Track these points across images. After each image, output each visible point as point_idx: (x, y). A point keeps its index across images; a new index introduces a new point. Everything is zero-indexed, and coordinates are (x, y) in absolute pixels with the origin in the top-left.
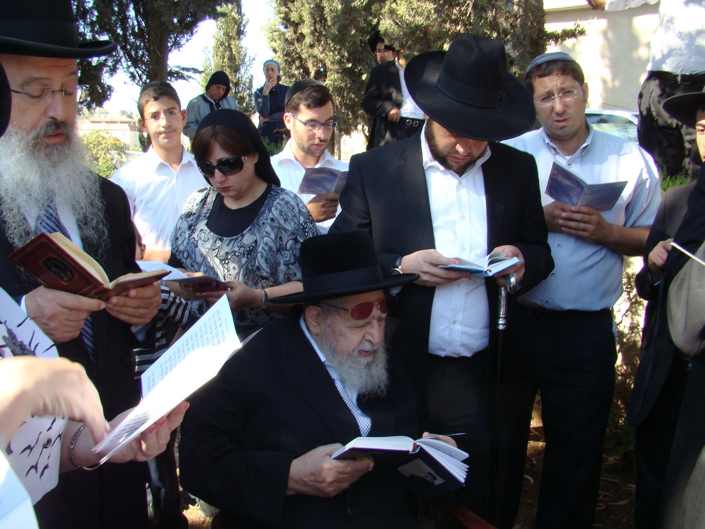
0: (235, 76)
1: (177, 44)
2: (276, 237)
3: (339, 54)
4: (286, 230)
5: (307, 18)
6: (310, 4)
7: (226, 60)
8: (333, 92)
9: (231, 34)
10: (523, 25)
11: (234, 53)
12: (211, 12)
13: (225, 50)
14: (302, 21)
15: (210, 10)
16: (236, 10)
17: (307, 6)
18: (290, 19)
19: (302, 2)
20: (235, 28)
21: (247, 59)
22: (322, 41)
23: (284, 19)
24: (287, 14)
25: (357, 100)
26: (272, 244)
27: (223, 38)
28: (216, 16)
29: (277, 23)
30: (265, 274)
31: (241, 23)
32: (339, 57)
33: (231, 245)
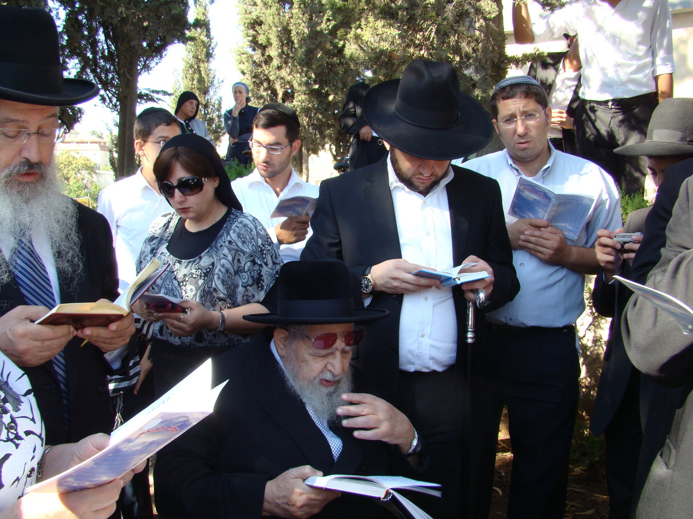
0: (205, 98)
1: (146, 67)
2: (233, 259)
3: (306, 76)
4: (244, 253)
5: (275, 41)
6: (277, 27)
7: (195, 82)
8: (300, 112)
9: (199, 57)
10: (485, 49)
11: (203, 75)
12: (180, 36)
13: (194, 73)
14: (269, 44)
15: (179, 34)
16: (205, 33)
17: (274, 29)
18: (257, 41)
19: (269, 25)
20: (204, 51)
21: (216, 82)
22: (289, 63)
23: (251, 42)
24: (254, 37)
25: (324, 120)
26: (229, 266)
27: (193, 61)
28: (184, 40)
29: (245, 46)
30: (222, 296)
31: (210, 46)
32: (306, 78)
33: (189, 267)
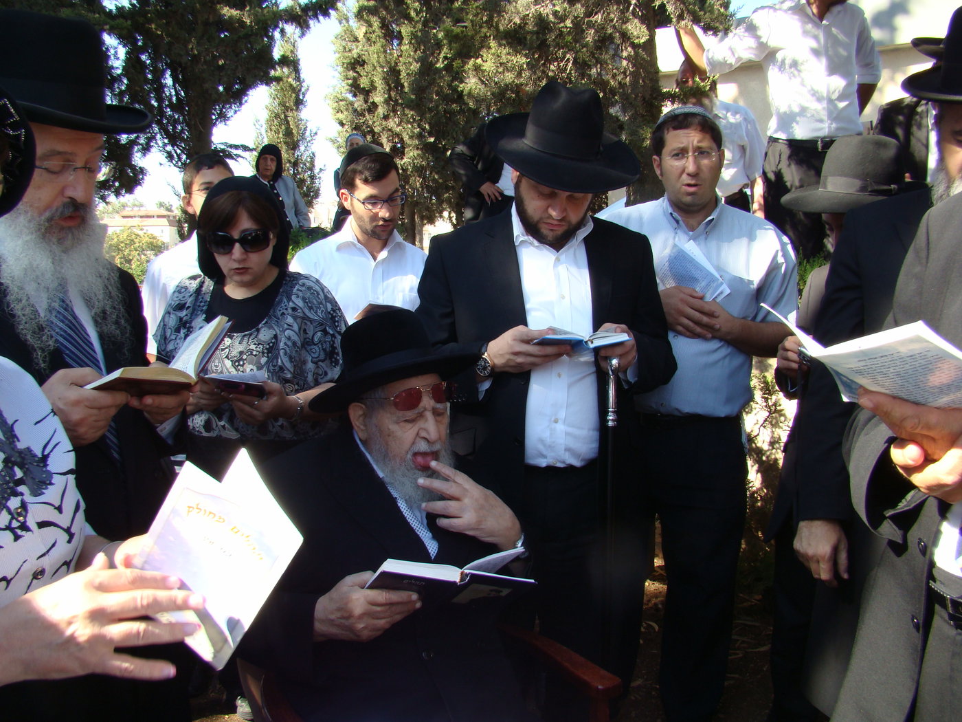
0: (294, 154)
1: (223, 117)
2: (300, 329)
3: (419, 126)
4: (311, 321)
5: (379, 84)
6: (383, 67)
7: (281, 135)
8: (412, 172)
9: (287, 105)
10: (634, 83)
11: (291, 126)
12: (263, 77)
13: (280, 125)
14: (373, 88)
15: (262, 74)
16: (293, 75)
17: (379, 70)
18: (359, 85)
19: (373, 65)
20: (293, 97)
21: (308, 133)
22: (398, 111)
23: (352, 86)
24: (355, 80)
25: (441, 181)
26: (296, 338)
27: (278, 110)
28: (268, 81)
29: (344, 91)
30: (289, 376)
31: (300, 90)
32: (418, 130)
33: (245, 343)
